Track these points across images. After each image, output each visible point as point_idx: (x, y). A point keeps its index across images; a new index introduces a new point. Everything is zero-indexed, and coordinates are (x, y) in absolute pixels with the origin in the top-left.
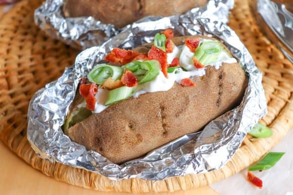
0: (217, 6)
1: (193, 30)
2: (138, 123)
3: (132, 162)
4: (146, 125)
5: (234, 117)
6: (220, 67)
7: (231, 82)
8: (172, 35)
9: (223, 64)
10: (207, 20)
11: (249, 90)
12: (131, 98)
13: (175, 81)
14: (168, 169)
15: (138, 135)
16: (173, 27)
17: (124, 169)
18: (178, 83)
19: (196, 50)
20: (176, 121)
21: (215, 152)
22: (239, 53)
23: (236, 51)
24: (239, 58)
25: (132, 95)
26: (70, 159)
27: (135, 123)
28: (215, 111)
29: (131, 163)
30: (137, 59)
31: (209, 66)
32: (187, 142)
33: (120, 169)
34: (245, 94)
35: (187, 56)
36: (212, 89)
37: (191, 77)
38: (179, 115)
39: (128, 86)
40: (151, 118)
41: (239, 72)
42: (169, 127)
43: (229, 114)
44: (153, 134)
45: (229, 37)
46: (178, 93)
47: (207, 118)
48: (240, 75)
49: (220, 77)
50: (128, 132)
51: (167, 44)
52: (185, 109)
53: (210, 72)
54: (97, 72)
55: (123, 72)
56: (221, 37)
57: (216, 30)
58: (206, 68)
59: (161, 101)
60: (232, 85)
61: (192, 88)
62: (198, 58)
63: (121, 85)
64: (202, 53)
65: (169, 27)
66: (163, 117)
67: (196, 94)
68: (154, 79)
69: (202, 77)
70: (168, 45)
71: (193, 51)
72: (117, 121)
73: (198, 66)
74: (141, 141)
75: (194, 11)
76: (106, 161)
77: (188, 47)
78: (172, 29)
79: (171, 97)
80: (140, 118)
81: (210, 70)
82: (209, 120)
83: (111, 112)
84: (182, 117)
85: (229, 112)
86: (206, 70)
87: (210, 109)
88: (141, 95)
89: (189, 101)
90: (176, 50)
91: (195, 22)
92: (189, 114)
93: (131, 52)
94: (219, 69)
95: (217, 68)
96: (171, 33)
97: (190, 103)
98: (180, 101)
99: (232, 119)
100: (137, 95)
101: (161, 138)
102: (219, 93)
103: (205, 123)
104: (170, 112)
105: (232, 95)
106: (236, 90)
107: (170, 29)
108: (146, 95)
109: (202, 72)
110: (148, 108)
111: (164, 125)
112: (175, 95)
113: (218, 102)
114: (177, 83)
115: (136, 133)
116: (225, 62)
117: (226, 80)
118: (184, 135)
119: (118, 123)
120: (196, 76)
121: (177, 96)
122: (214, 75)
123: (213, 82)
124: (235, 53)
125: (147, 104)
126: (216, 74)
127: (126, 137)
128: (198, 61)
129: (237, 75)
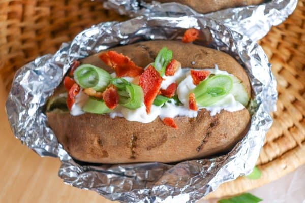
2: (107, 141)
4: (114, 147)
5: (208, 170)
6: (217, 113)
7: (223, 133)
9: (222, 111)
10: (240, 37)
11: (237, 149)
12: (107, 115)
13: (158, 116)
15: (105, 152)
16: (199, 28)
19: (201, 83)
20: (147, 153)
22: (259, 88)
23: (259, 83)
24: (256, 93)
27: (104, 140)
30: (128, 76)
31: (205, 109)
33: (80, 174)
35: (187, 87)
36: (196, 135)
37: (178, 116)
38: (150, 149)
39: (106, 104)
40: (121, 142)
41: (238, 123)
42: (138, 155)
43: (206, 163)
44: (120, 156)
46: (157, 128)
48: (238, 126)
49: (212, 125)
50: (96, 146)
52: (159, 146)
53: (202, 117)
57: (245, 52)
58: (200, 110)
59: (137, 131)
61: (173, 129)
63: (100, 99)
64: (204, 90)
65: (193, 27)
66: (134, 146)
67: (177, 136)
68: (133, 109)
69: (191, 119)
71: (196, 83)
72: (87, 133)
73: (192, 106)
74: (107, 157)
77: (193, 77)
78: (196, 30)
79: (147, 130)
81: (203, 114)
83: (84, 121)
86: (199, 113)
87: (188, 152)
88: (118, 117)
89: (166, 140)
90: (179, 72)
92: (162, 151)
93: (127, 60)
94: (214, 116)
95: (213, 114)
96: (194, 34)
97: (167, 142)
98: (155, 137)
99: (206, 171)
100: (114, 115)
101: (129, 160)
102: (204, 141)
104: (143, 143)
105: (218, 145)
106: (224, 142)
108: (121, 120)
109: (193, 114)
110: (120, 133)
111: (133, 152)
112: (153, 130)
113: (200, 148)
114: (159, 119)
115: (103, 150)
116: (225, 109)
119: (88, 135)
120: (184, 116)
121: (155, 131)
122: (205, 121)
123: (201, 129)
124: (256, 85)
125: (121, 128)
126: (208, 121)
127: (92, 149)
128: (194, 101)
129: (234, 125)
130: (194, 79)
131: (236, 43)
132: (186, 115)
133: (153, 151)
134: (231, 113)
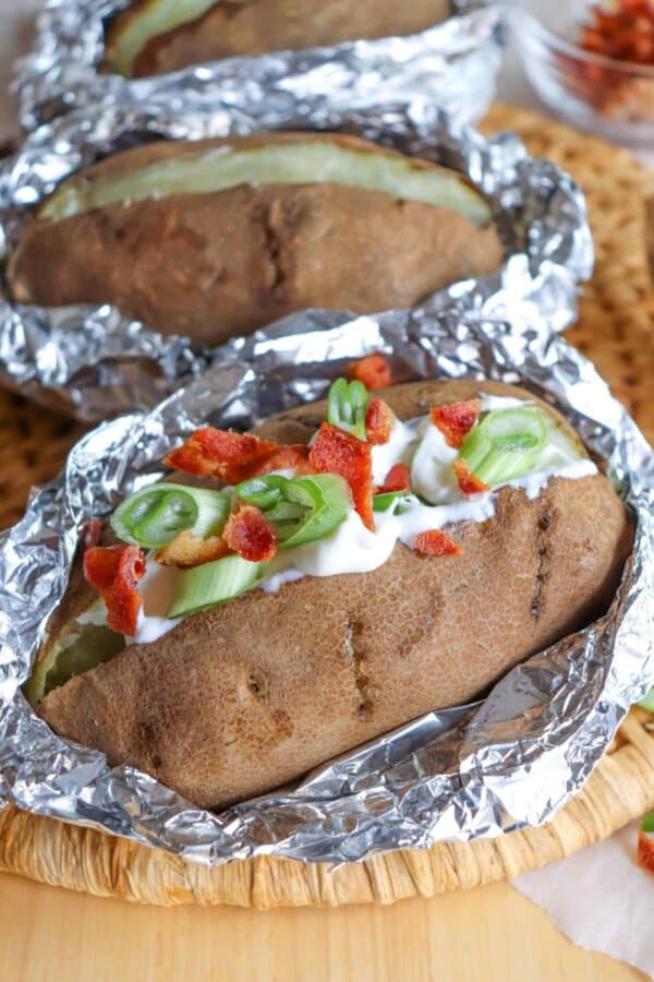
0: (534, 272)
1: (456, 360)
2: (278, 673)
3: (258, 803)
4: (304, 682)
5: (587, 652)
6: (542, 489)
7: (580, 541)
8: (386, 375)
9: (551, 480)
10: (502, 328)
11: (635, 568)
12: (253, 594)
13: (398, 540)
14: (376, 824)
15: (279, 716)
16: (389, 350)
17: (232, 828)
18: (405, 545)
19: (465, 438)
20: (401, 668)
21: (528, 770)
22: (605, 440)
23: (598, 431)
24: (606, 455)
25: (256, 584)
26: (54, 797)
27: (267, 675)
28: (525, 634)
29: (253, 808)
30: (275, 467)
31: (508, 487)
32: (437, 735)
33: (220, 828)
34: (624, 579)
36: (515, 562)
37: (449, 525)
38: (409, 649)
39: (244, 556)
40: (319, 658)
41: (602, 508)
42: (377, 686)
43: (571, 644)
44: (327, 711)
45: (572, 384)
46: (405, 577)
47: (498, 657)
48: (607, 515)
49: (543, 525)
50: (247, 704)
51: (370, 414)
52: (429, 630)
53: (510, 509)
54: (143, 507)
55: (227, 510)
56: (549, 385)
57: (531, 362)
58: (497, 495)
59: (354, 604)
60: (581, 549)
61: (451, 560)
62: (470, 465)
63: (224, 552)
64: (484, 447)
65: (374, 347)
66: (360, 657)
67: (467, 583)
69: (483, 524)
70: (374, 419)
71: (457, 443)
72: (211, 670)
73: (469, 487)
74: (289, 734)
75: (458, 290)
76: (173, 801)
77: (441, 429)
78: (383, 355)
79: (382, 591)
80: (285, 660)
81: (508, 501)
82: (506, 663)
83: (191, 641)
84: (419, 653)
85: (571, 637)
86: (496, 502)
87: (510, 627)
88: (288, 584)
89: (442, 604)
91: (462, 332)
92: (442, 644)
93: (252, 441)
94: (539, 499)
95: (533, 493)
96: (381, 370)
97: (445, 609)
98: (411, 605)
99: (580, 660)
100: (275, 583)
101: (354, 723)
102: (540, 578)
103: (494, 674)
104: (382, 639)
105: (581, 582)
106: (594, 565)
107: (377, 354)
108: (302, 586)
109: (483, 508)
110: (311, 625)
111: (362, 683)
112: (396, 585)
113: (537, 605)
114: (402, 546)
115: (273, 709)
116: (556, 475)
117: (562, 532)
118: (426, 714)
119: (215, 674)
120: (463, 521)
121: (403, 587)
122: (522, 517)
123: (520, 542)
124: (593, 437)
125: (308, 612)
126: (529, 516)
127: (240, 721)
128: (469, 473)
129: (596, 515)
130: (445, 432)
132: (468, 517)
133: (417, 652)
134: (575, 481)
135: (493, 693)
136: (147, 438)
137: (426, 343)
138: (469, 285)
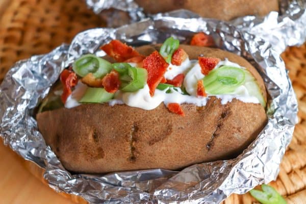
1: (231, 44)
2: (103, 135)
3: (88, 176)
4: (111, 141)
5: (221, 169)
6: (228, 102)
7: (236, 126)
8: (205, 42)
9: (234, 100)
10: (252, 37)
12: (106, 104)
13: (163, 102)
14: (120, 200)
15: (100, 150)
16: (208, 33)
18: (165, 105)
20: (148, 149)
23: (276, 88)
24: (273, 98)
25: (108, 101)
27: (100, 134)
28: (200, 152)
29: (85, 178)
30: (131, 61)
31: (215, 97)
32: (158, 178)
34: (248, 147)
36: (206, 126)
37: (185, 103)
38: (153, 144)
39: (106, 89)
40: (120, 135)
41: (253, 117)
42: (138, 153)
43: (218, 164)
44: (118, 154)
46: (161, 117)
47: (190, 158)
48: (254, 121)
49: (223, 116)
50: (90, 141)
52: (163, 139)
53: (212, 106)
54: (85, 61)
56: (260, 64)
57: (258, 53)
58: (209, 98)
59: (138, 120)
60: (235, 130)
61: (180, 117)
62: (203, 84)
63: (100, 86)
64: (213, 78)
65: (202, 30)
66: (135, 139)
67: (183, 127)
69: (199, 107)
70: (175, 55)
71: (205, 73)
72: (82, 125)
73: (200, 93)
74: (103, 157)
75: (248, 19)
78: (205, 34)
79: (150, 119)
80: (107, 131)
81: (213, 102)
82: (193, 161)
83: (80, 113)
84: (157, 146)
85: (219, 161)
86: (208, 101)
87: (197, 149)
88: (118, 105)
89: (171, 132)
91: (236, 34)
92: (167, 146)
94: (225, 105)
95: (224, 102)
96: (203, 39)
97: (172, 134)
98: (159, 128)
99: (217, 172)
100: (114, 103)
101: (127, 162)
102: (215, 135)
103: (186, 165)
104: (145, 136)
105: (232, 142)
106: (239, 138)
107: (202, 32)
108: (121, 107)
109: (202, 102)
110: (120, 122)
111: (133, 149)
112: (156, 119)
113: (210, 145)
114: (163, 105)
115: (99, 146)
116: (237, 98)
117: (229, 122)
118: (158, 168)
119: (83, 127)
120: (191, 104)
121: (159, 120)
122: (216, 110)
123: (210, 119)
124: (272, 89)
125: (120, 117)
126: (219, 111)
127: (86, 146)
128: (202, 87)
129: (249, 119)
130: (202, 68)
131: (248, 44)
132: (194, 103)
133: (156, 145)
134: (245, 103)
135: (183, 171)
136: (109, 38)
137: (222, 35)
138: (252, 18)
